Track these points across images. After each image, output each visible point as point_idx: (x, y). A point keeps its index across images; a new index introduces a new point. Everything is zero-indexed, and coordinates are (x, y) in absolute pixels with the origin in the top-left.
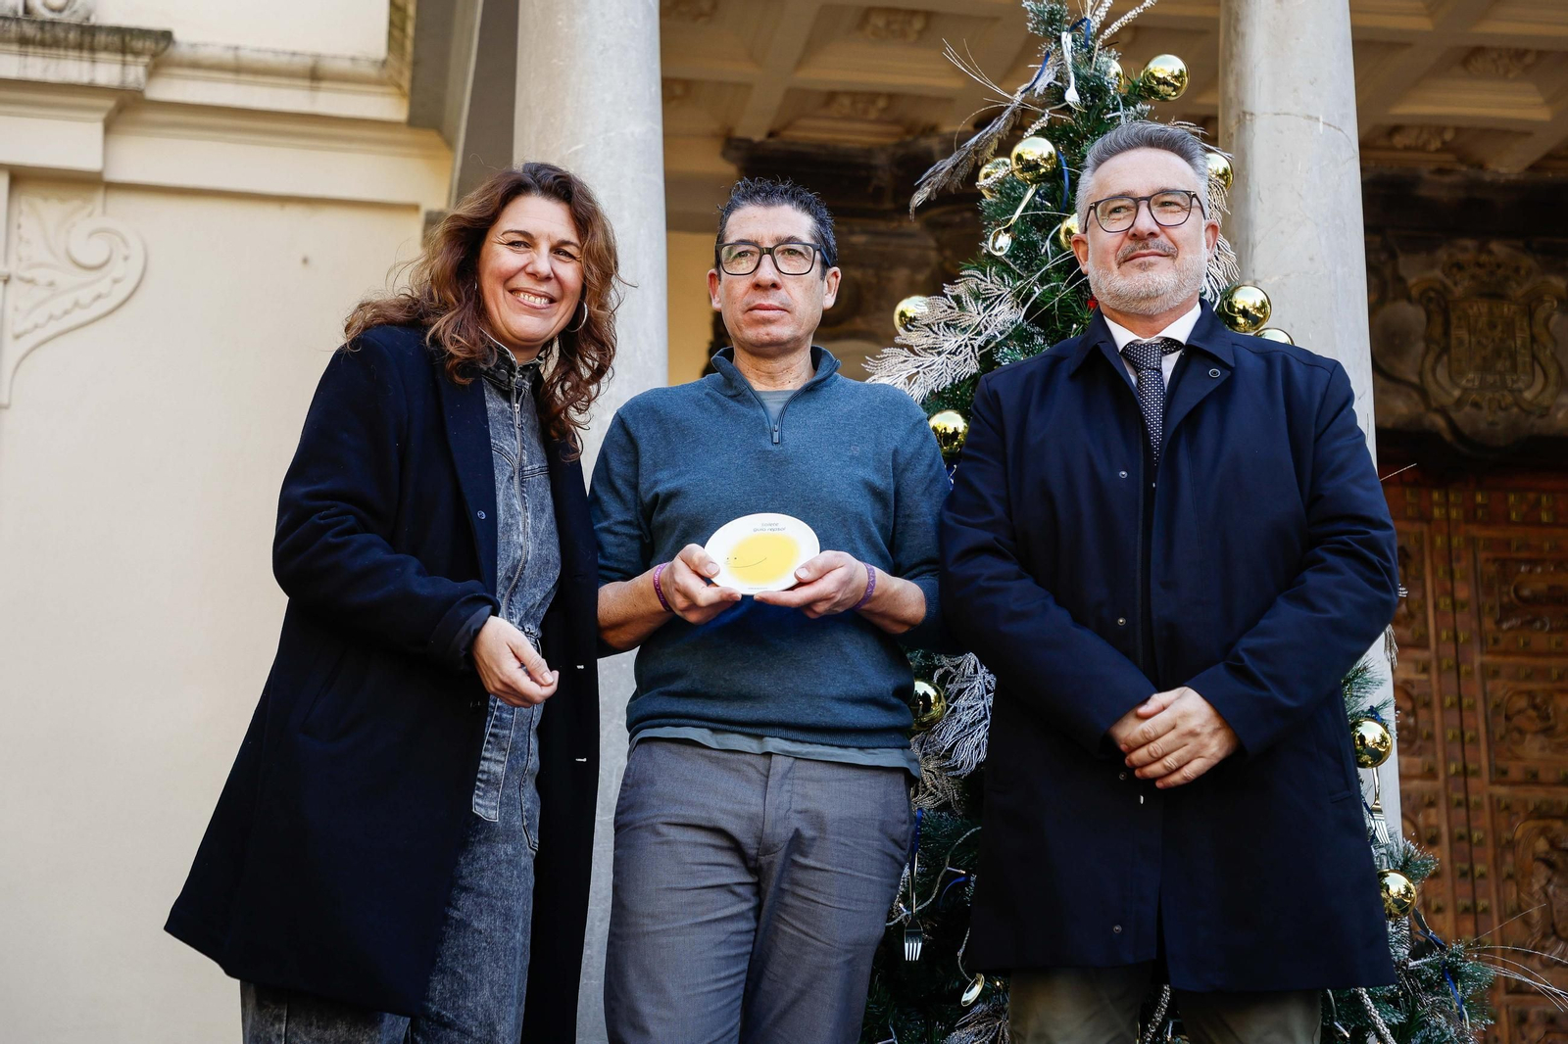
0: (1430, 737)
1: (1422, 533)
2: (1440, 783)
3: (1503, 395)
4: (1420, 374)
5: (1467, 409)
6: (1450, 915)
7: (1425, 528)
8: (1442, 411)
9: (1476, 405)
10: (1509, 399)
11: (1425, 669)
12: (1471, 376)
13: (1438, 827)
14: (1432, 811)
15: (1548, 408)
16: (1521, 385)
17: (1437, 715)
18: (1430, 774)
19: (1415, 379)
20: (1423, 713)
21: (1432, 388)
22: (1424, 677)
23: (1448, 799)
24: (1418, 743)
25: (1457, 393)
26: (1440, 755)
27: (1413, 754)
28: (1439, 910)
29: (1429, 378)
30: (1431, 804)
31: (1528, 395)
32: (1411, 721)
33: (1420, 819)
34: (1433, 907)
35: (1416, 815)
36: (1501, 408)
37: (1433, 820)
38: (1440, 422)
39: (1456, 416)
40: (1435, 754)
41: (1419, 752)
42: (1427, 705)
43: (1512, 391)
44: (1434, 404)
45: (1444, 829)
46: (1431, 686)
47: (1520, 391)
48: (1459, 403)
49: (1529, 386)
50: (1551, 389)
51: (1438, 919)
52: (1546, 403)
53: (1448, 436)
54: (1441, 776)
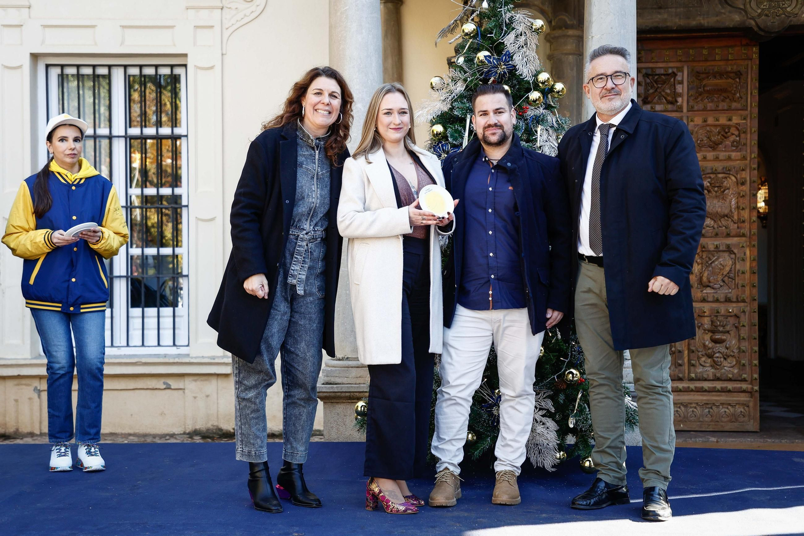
0: (745, 144)
1: (748, 65)
2: (748, 162)
3: (779, 10)
4: (744, 5)
5: (763, 17)
6: (747, 211)
7: (750, 62)
8: (753, 18)
9: (767, 15)
10: (781, 12)
11: (745, 119)
12: (765, 4)
13: (745, 179)
14: (744, 172)
15: (797, 14)
16: (786, 5)
17: (749, 136)
18: (744, 158)
19: (742, 7)
20: (743, 136)
21: (749, 10)
22: (744, 121)
23: (750, 168)
24: (740, 147)
25: (759, 11)
26: (749, 151)
27: (737, 152)
28: (743, 209)
29: (748, 6)
30: (743, 170)
31: (789, 9)
32: (738, 138)
33: (738, 176)
34: (741, 208)
35: (737, 174)
36: (777, 16)
37: (743, 176)
38: (753, 23)
39: (759, 21)
40: (746, 151)
41: (740, 150)
42: (744, 132)
43: (782, 8)
44: (749, 16)
45: (748, 179)
46: (747, 125)
47: (786, 8)
48: (760, 15)
49: (789, 7)
50: (799, 6)
51: (742, 212)
52: (796, 13)
53: (756, 29)
54: (749, 159)
